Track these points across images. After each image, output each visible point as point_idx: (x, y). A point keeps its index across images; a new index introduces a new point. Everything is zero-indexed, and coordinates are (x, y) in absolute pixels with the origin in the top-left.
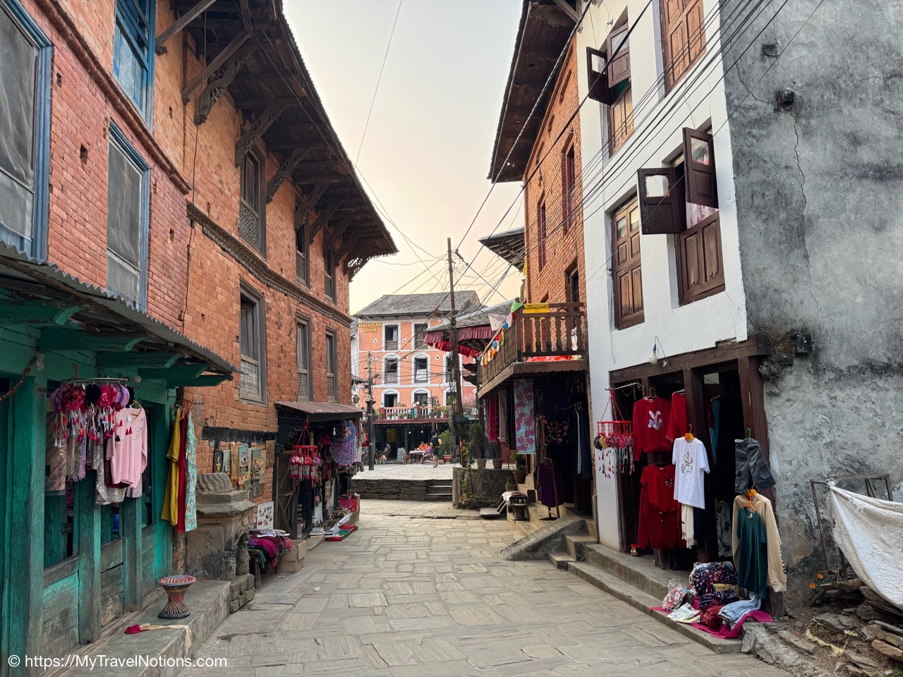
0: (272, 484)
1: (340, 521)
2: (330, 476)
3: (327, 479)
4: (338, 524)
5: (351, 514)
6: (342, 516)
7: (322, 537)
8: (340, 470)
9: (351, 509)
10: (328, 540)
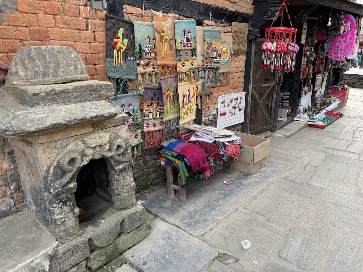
0: (243, 74)
1: (327, 109)
2: (322, 70)
3: (319, 72)
4: (325, 111)
5: (339, 102)
6: (330, 104)
7: (304, 124)
8: (334, 65)
9: (340, 98)
10: (310, 126)
